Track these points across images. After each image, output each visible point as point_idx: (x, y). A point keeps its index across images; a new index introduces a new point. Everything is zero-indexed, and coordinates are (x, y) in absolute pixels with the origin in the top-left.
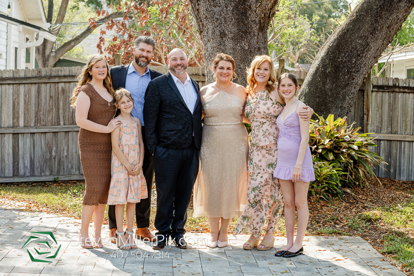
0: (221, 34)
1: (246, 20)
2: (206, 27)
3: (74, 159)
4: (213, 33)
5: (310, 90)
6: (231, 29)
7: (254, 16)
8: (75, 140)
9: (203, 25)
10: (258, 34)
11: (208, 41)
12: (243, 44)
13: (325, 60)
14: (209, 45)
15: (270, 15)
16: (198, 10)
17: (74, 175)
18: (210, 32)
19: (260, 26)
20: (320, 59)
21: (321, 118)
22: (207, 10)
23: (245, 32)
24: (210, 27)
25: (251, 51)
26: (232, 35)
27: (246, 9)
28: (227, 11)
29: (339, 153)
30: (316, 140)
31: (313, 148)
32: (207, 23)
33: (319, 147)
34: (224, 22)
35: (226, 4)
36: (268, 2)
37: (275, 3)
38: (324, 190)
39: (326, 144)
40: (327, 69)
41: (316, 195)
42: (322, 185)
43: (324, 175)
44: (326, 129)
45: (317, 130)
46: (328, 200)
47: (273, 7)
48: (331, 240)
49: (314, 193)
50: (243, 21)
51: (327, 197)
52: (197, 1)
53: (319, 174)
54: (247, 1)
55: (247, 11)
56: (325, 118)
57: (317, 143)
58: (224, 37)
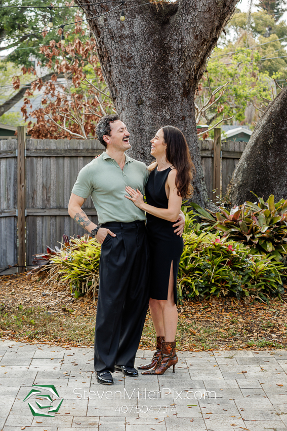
0: (137, 101)
1: (167, 83)
2: (119, 93)
4: (128, 100)
5: (248, 165)
6: (149, 94)
7: (176, 80)
9: (116, 90)
10: (182, 100)
11: (123, 109)
12: (164, 113)
13: (266, 128)
14: (124, 114)
15: (196, 77)
16: (110, 72)
18: (125, 99)
19: (184, 90)
20: (260, 127)
21: (261, 200)
22: (120, 72)
23: (166, 98)
24: (125, 93)
25: (173, 121)
26: (151, 102)
27: (166, 70)
28: (143, 73)
29: (280, 243)
30: (252, 228)
31: (248, 237)
32: (120, 88)
33: (256, 236)
34: (140, 87)
35: (142, 64)
36: (193, 61)
37: (203, 62)
38: (260, 289)
39: (264, 231)
40: (268, 140)
41: (250, 295)
42: (258, 283)
43: (260, 271)
44: (265, 213)
45: (254, 215)
46: (265, 301)
47: (200, 67)
48: (262, 356)
49: (247, 294)
50: (163, 85)
51: (265, 298)
52: (109, 61)
53: (254, 270)
54: (167, 60)
55: (168, 72)
56: (265, 200)
57: (253, 231)
58: (141, 104)
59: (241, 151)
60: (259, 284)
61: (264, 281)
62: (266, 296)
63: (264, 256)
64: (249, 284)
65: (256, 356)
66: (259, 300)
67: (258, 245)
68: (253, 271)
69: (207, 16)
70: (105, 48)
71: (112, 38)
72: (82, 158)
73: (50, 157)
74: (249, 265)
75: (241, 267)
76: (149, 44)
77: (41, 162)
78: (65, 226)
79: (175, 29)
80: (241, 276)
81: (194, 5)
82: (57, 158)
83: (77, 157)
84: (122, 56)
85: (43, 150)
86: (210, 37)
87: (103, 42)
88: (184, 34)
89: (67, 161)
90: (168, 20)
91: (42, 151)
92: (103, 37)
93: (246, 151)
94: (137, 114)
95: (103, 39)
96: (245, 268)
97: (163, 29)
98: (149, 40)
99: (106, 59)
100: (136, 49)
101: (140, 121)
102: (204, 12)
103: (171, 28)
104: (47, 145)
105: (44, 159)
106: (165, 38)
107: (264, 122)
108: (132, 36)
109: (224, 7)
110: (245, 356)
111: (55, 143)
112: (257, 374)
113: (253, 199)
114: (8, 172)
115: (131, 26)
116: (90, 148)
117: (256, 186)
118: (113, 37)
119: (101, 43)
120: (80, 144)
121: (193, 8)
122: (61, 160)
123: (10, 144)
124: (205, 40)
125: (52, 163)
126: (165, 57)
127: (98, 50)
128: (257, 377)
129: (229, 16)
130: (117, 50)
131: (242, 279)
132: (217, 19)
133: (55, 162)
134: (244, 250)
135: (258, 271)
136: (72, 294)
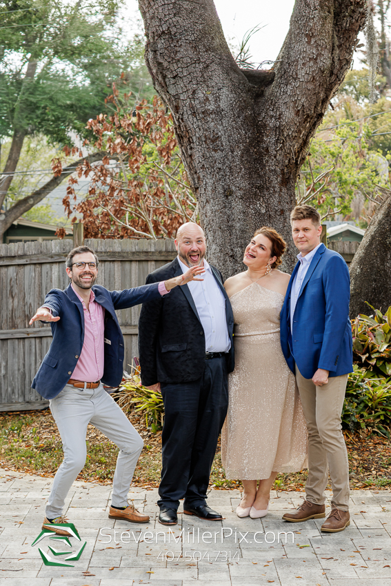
0: (225, 191)
1: (262, 169)
2: (203, 181)
3: (16, 380)
4: (214, 190)
5: (362, 269)
6: (240, 183)
7: (273, 165)
8: (17, 352)
9: (199, 178)
10: (281, 190)
11: (207, 201)
12: (258, 205)
13: (383, 224)
14: (208, 207)
15: (297, 161)
16: (191, 156)
17: (16, 403)
18: (210, 188)
19: (283, 178)
20: (376, 223)
21: (378, 312)
22: (204, 156)
23: (261, 188)
24: (210, 182)
25: (270, 215)
26: (242, 192)
27: (261, 152)
28: (233, 157)
30: (368, 346)
31: (364, 358)
32: (204, 176)
33: (373, 356)
34: (228, 174)
35: (231, 146)
36: (294, 142)
37: (305, 143)
38: (378, 420)
39: (382, 350)
40: (387, 238)
41: (367, 428)
42: (376, 412)
43: (378, 398)
44: (383, 328)
45: (371, 330)
46: (385, 434)
47: (301, 149)
48: (383, 495)
49: (363, 425)
50: (257, 172)
51: (384, 431)
52: (190, 142)
53: (371, 397)
54: (262, 141)
55: (263, 156)
56: (384, 312)
57: (369, 350)
58: (230, 195)
59: (353, 252)
60: (377, 414)
61: (383, 410)
62: (386, 429)
63: (383, 379)
64: (365, 414)
65: (376, 495)
66: (377, 433)
67: (375, 367)
68: (369, 398)
69: (310, 86)
70: (185, 126)
71: (194, 114)
72: (153, 263)
73: (114, 261)
74: (364, 390)
75: (355, 393)
76: (239, 121)
77: (103, 268)
78: (133, 347)
79: (272, 103)
80: (356, 404)
81: (294, 73)
82: (123, 263)
83: (147, 261)
84: (205, 136)
85: (105, 252)
86: (314, 112)
87: (182, 119)
88: (283, 109)
89: (134, 265)
90: (263, 91)
91: (103, 254)
92: (183, 113)
93: (359, 253)
94: (225, 207)
95: (182, 115)
96: (360, 394)
97: (256, 103)
98: (239, 117)
99: (186, 140)
100: (224, 127)
101: (229, 216)
102: (307, 82)
103: (267, 101)
104: (110, 246)
105: (107, 263)
106: (259, 114)
107: (380, 216)
108: (218, 112)
109: (331, 76)
110: (363, 496)
111: (120, 244)
112: (378, 515)
113: (368, 312)
114: (62, 280)
115: (217, 99)
116: (164, 249)
117: (371, 296)
118: (194, 112)
119: (180, 120)
120: (151, 246)
121: (293, 78)
122: (127, 265)
123: (64, 245)
124: (308, 116)
125: (116, 269)
126: (259, 137)
127: (176, 128)
128: (377, 517)
129: (337, 86)
130: (200, 129)
131: (356, 407)
132: (322, 90)
133: (120, 267)
134: (359, 373)
135: (376, 398)
136: (148, 428)
